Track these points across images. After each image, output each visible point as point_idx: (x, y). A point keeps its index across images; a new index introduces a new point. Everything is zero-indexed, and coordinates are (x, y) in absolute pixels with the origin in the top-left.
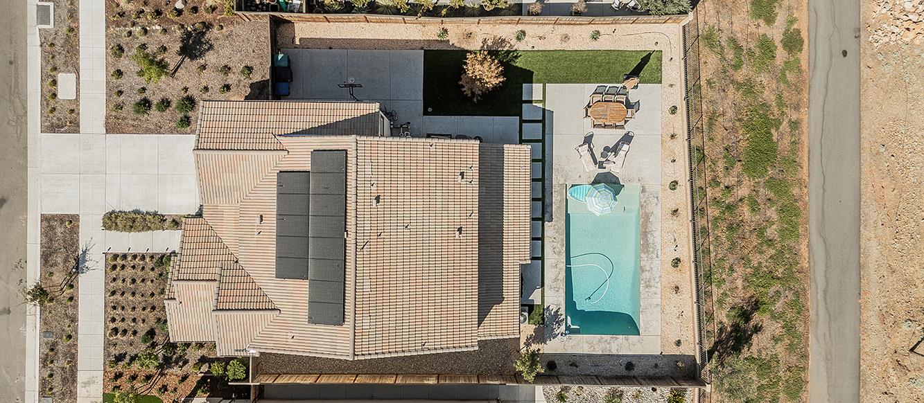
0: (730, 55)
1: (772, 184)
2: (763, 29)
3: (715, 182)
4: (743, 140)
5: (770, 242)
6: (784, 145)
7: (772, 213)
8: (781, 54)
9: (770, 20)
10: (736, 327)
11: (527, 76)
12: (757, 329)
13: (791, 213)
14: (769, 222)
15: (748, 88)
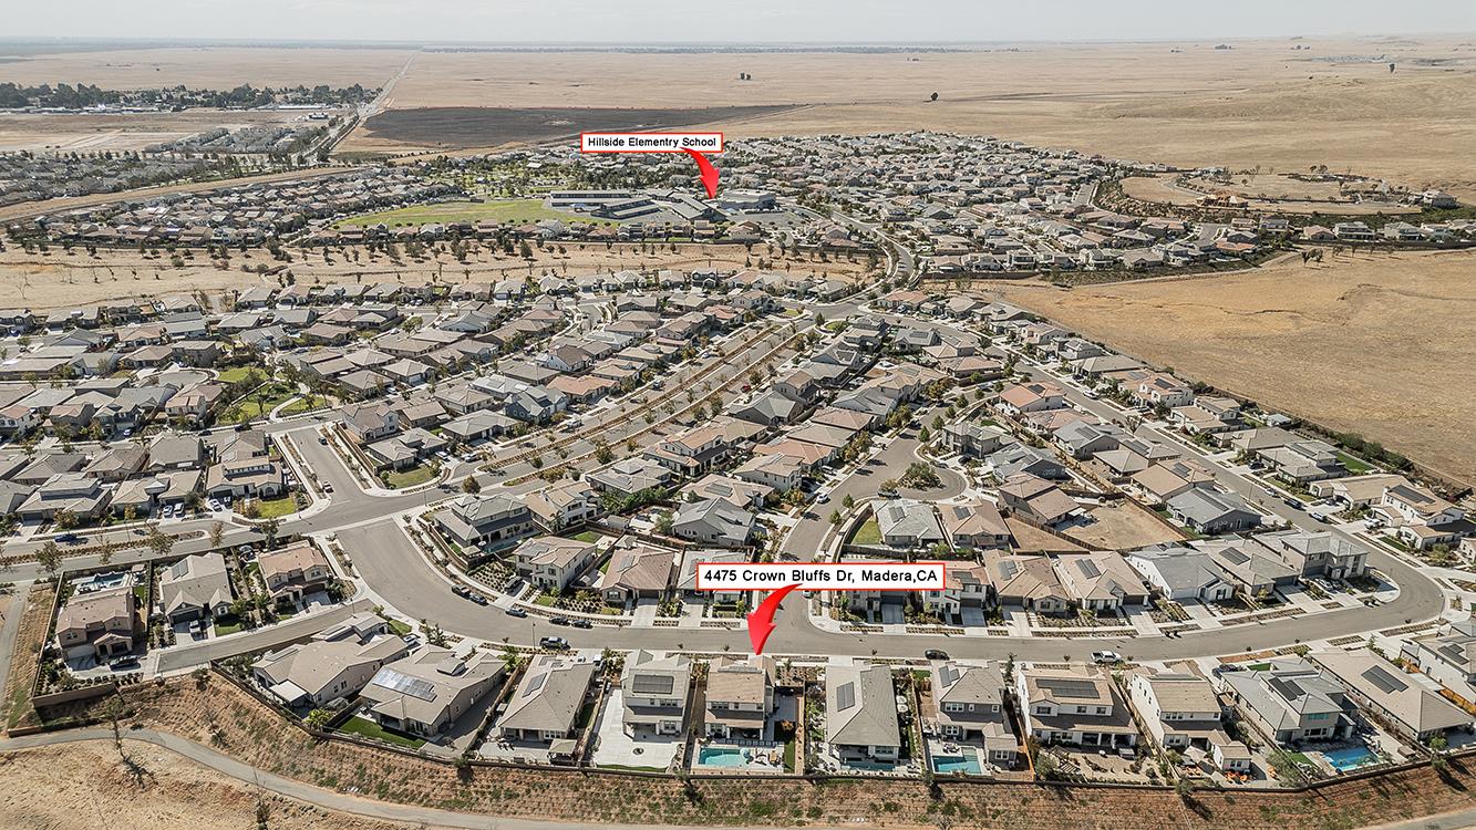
0: (794, 796)
1: (747, 814)
2: (806, 813)
3: (748, 788)
4: (763, 801)
5: (725, 812)
6: (760, 819)
7: (736, 814)
8: (796, 819)
9: (808, 816)
10: (696, 795)
11: (787, 743)
12: (694, 805)
13: (735, 821)
14: (732, 813)
15: (784, 804)
